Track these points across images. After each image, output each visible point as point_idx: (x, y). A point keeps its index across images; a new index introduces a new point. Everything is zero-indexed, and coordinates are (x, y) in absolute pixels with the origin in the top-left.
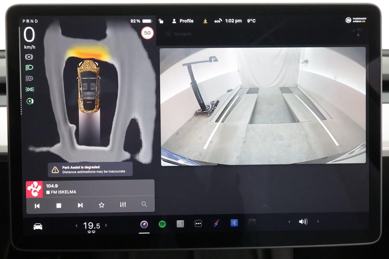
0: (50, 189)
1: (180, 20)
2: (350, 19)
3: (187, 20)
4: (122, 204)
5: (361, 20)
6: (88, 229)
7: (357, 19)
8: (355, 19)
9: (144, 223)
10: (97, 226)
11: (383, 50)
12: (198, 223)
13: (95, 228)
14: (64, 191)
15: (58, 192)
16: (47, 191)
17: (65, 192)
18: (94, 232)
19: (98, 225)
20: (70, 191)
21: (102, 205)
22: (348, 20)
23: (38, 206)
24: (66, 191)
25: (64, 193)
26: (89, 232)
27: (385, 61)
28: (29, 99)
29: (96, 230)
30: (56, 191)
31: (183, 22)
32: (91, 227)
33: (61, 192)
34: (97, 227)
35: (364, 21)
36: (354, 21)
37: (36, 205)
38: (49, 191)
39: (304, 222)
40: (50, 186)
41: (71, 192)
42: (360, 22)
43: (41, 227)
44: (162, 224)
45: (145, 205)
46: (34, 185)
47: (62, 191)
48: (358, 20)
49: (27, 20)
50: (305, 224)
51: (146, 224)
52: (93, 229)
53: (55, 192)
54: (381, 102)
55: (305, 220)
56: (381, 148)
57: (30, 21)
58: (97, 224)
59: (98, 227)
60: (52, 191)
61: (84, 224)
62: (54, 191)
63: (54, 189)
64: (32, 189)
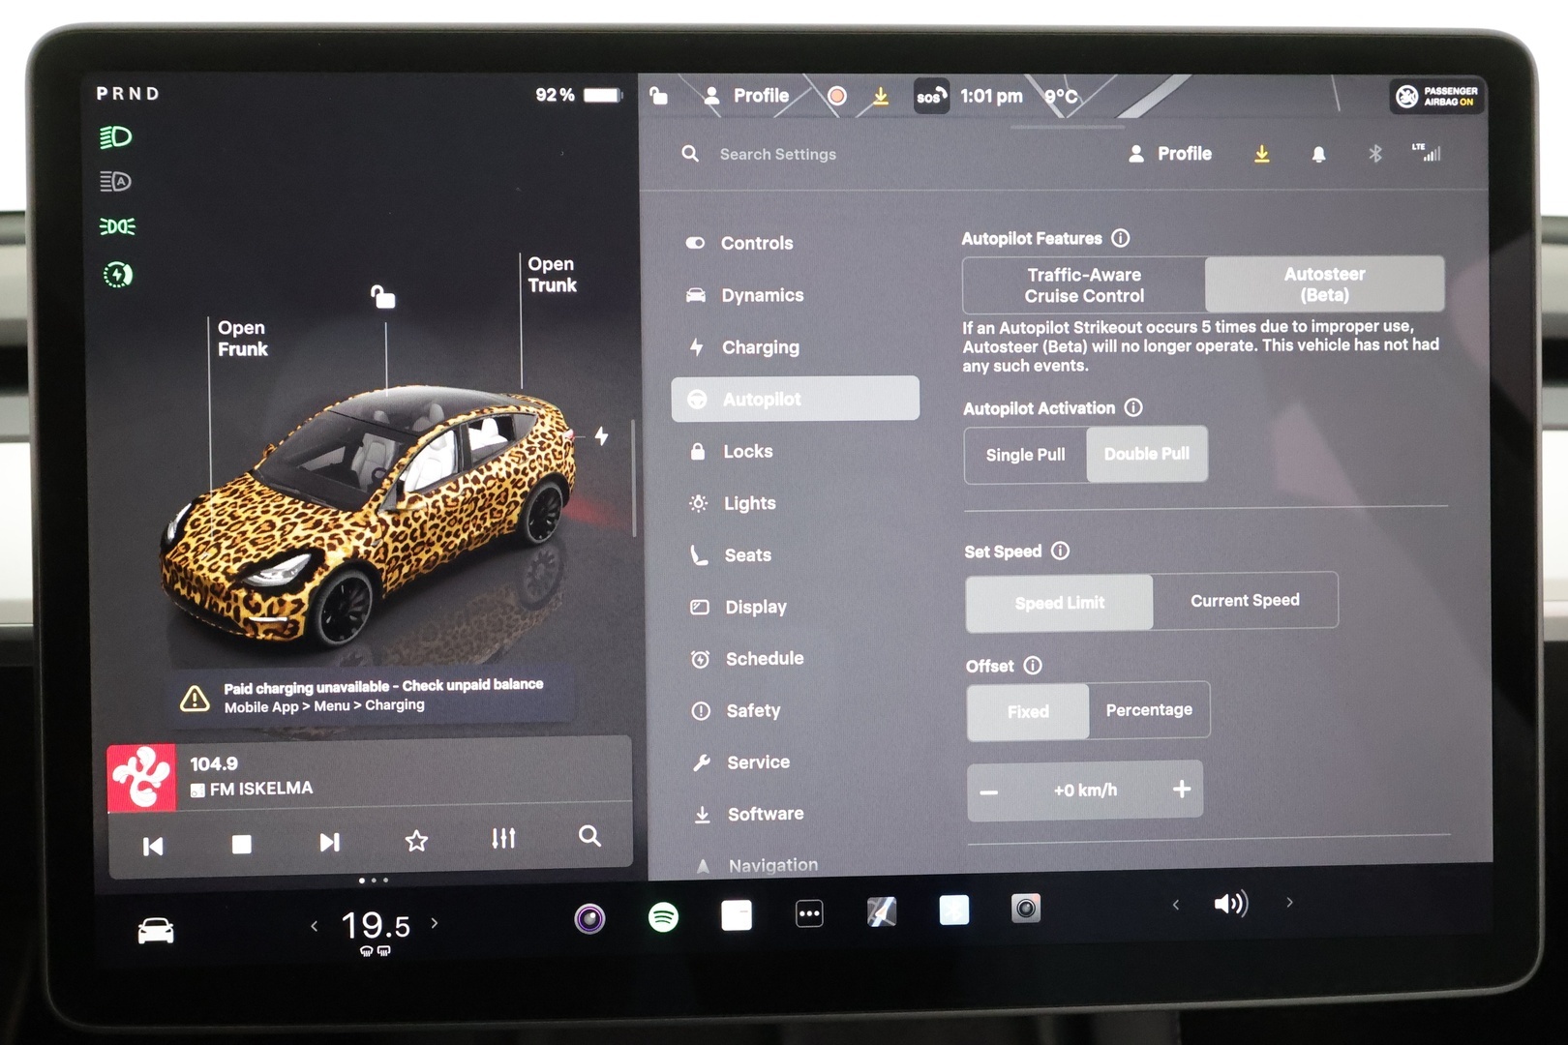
0: (208, 777)
1: (737, 91)
2: (1412, 92)
3: (762, 91)
4: (499, 834)
5: (1456, 96)
6: (361, 939)
7: (1439, 91)
8: (1433, 91)
9: (590, 911)
10: (398, 926)
11: (1545, 218)
12: (810, 913)
13: (389, 935)
14: (263, 783)
15: (237, 789)
16: (192, 785)
17: (269, 788)
18: (384, 952)
19: (401, 922)
20: (289, 784)
21: (417, 841)
22: (1407, 97)
23: (158, 847)
24: (272, 786)
25: (264, 793)
26: (366, 952)
27: (1551, 261)
28: (115, 267)
29: (395, 942)
30: (232, 785)
31: (748, 100)
32: (372, 932)
33: (250, 789)
34: (397, 933)
35: (1470, 102)
36: (1428, 102)
37: (150, 843)
38: (203, 785)
39: (1233, 907)
40: (204, 764)
41: (294, 788)
42: (1454, 102)
43: (169, 931)
44: (663, 916)
45: (594, 839)
46: (141, 761)
47: (257, 784)
48: (1443, 96)
49: (115, 89)
50: (1238, 911)
51: (597, 917)
52: (382, 940)
53: (227, 790)
54: (1539, 426)
55: (1238, 895)
56: (1539, 607)
57: (126, 93)
58: (399, 919)
59: (402, 930)
60: (213, 785)
61: (345, 919)
62: (223, 785)
63: (224, 777)
64: (130, 779)
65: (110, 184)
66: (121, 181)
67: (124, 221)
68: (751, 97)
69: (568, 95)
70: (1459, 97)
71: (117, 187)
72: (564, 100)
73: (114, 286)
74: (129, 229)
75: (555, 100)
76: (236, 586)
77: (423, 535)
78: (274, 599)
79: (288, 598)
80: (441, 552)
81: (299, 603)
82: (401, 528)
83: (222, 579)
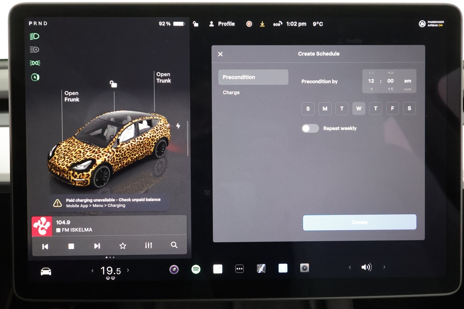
0: (61, 226)
1: (219, 22)
2: (424, 22)
3: (227, 22)
4: (147, 244)
5: (437, 24)
6: (106, 275)
7: (432, 22)
8: (430, 22)
9: (174, 267)
10: (117, 271)
12: (240, 269)
13: (114, 274)
14: (78, 228)
15: (70, 230)
16: (57, 229)
17: (79, 230)
18: (113, 278)
19: (118, 270)
20: (85, 229)
21: (123, 246)
22: (422, 24)
23: (47, 247)
26: (108, 279)
29: (116, 276)
31: (222, 25)
32: (110, 272)
33: (74, 230)
34: (117, 273)
35: (442, 25)
36: (429, 25)
37: (44, 246)
38: (60, 229)
39: (367, 268)
40: (60, 222)
41: (87, 230)
42: (437, 25)
43: (50, 272)
44: (196, 269)
45: (175, 246)
46: (42, 221)
47: (76, 228)
48: (433, 24)
49: (34, 22)
50: (369, 270)
51: (176, 269)
52: (112, 275)
53: (67, 230)
54: (462, 124)
55: (369, 265)
56: (461, 179)
57: (38, 23)
58: (117, 269)
59: (119, 272)
60: (63, 229)
61: (101, 269)
62: (66, 229)
63: (66, 226)
64: (38, 227)
65: (33, 50)
66: (36, 49)
67: (37, 61)
68: (223, 24)
69: (168, 24)
70: (438, 24)
71: (35, 51)
72: (167, 25)
73: (34, 81)
74: (38, 64)
75: (165, 25)
76: (70, 170)
77: (125, 155)
78: (81, 174)
79: (85, 173)
80: (130, 160)
81: (88, 175)
82: (119, 153)
83: (66, 168)
